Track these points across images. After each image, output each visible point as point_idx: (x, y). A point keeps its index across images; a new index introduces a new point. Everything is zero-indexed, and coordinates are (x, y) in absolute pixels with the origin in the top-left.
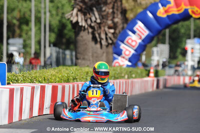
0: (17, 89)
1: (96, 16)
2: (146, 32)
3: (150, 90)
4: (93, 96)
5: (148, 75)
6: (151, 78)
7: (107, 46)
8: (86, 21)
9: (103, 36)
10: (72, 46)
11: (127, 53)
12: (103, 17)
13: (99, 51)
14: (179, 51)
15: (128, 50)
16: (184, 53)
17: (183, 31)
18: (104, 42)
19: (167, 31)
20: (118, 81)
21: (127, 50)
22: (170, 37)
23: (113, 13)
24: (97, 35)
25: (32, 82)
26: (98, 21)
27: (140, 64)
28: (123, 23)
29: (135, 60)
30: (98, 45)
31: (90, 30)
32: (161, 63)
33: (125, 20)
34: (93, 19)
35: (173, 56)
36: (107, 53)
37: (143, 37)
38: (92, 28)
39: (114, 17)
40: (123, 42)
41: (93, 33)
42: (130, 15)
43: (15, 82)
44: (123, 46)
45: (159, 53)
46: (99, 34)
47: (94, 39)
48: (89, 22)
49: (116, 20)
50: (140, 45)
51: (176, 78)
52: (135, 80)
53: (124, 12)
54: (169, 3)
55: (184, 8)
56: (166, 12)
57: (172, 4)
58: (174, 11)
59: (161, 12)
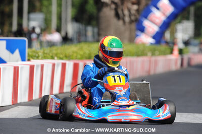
0: (38, 66)
3: (174, 68)
4: (115, 84)
7: (131, 22)
9: (126, 12)
10: (94, 23)
18: (127, 19)
25: (52, 58)
31: (113, 7)
36: (131, 30)
40: (146, 17)
41: (116, 10)
43: (36, 58)
44: (146, 23)
46: (123, 10)
47: (117, 15)
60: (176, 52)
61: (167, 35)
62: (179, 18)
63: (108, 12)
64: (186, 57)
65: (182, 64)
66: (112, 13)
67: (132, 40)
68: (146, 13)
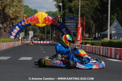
1: (5, 25)
2: (19, 29)
3: (20, 45)
5: (19, 41)
6: (20, 42)
7: (8, 33)
8: (2, 26)
9: (7, 30)
12: (7, 25)
14: (27, 34)
15: (14, 34)
16: (29, 34)
17: (28, 28)
19: (24, 29)
20: (11, 42)
22: (25, 30)
27: (17, 38)
29: (15, 37)
30: (6, 33)
32: (22, 37)
33: (13, 26)
35: (25, 35)
36: (8, 35)
39: (10, 25)
41: (4, 29)
42: (14, 24)
44: (12, 33)
45: (22, 35)
47: (5, 31)
50: (17, 33)
51: (27, 41)
52: (16, 42)
53: (13, 23)
54: (25, 21)
55: (29, 22)
56: (24, 23)
57: (26, 21)
58: (27, 23)
59: (23, 23)
61: (18, 36)
62: (21, 32)
63: (2, 30)
64: (23, 41)
65: (22, 44)
67: (8, 38)
68: (12, 30)
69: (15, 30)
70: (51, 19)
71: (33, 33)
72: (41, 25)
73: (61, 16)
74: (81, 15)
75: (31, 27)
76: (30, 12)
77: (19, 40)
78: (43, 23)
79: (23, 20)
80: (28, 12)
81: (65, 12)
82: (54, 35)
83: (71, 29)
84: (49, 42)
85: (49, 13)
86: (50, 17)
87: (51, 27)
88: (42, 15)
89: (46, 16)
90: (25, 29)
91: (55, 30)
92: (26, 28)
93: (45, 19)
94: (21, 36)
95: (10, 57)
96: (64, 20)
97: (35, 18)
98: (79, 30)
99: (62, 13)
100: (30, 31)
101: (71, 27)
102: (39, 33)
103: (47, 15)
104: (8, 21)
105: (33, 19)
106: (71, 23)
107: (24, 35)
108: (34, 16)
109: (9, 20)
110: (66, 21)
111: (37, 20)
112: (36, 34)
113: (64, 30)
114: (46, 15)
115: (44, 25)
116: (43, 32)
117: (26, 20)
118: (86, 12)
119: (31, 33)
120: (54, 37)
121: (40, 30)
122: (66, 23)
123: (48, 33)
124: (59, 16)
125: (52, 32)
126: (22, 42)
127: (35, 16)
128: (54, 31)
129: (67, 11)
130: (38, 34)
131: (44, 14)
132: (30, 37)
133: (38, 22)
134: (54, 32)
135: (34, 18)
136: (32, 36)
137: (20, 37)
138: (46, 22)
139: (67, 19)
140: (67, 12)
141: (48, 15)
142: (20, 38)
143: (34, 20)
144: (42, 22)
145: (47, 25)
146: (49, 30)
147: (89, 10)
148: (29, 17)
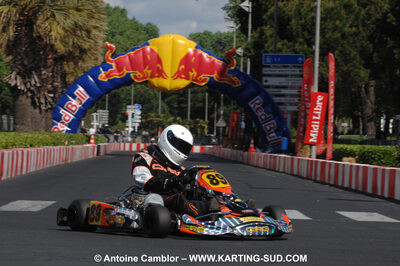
1: (35, 80)
2: (86, 97)
3: (91, 157)
7: (46, 111)
8: (25, 84)
9: (43, 101)
11: (67, 118)
12: (42, 81)
13: (38, 116)
16: (125, 118)
17: (123, 96)
18: (43, 107)
19: (107, 96)
20: (58, 147)
21: (67, 115)
22: (110, 103)
23: (53, 76)
24: (36, 100)
26: (38, 85)
27: (79, 130)
28: (62, 88)
29: (74, 126)
30: (37, 110)
31: (30, 95)
33: (65, 83)
34: (33, 83)
35: (112, 121)
36: (47, 118)
37: (84, 102)
38: (32, 92)
39: (54, 82)
40: (62, 107)
41: (32, 98)
42: (70, 79)
44: (62, 111)
45: (99, 119)
46: (39, 98)
47: (34, 104)
48: (29, 86)
49: (56, 84)
50: (80, 110)
51: (116, 144)
52: (76, 146)
53: (64, 76)
54: (111, 67)
55: (126, 72)
56: (107, 76)
57: (114, 68)
58: (116, 75)
59: (102, 76)
60: (92, 141)
61: (83, 122)
62: (94, 108)
63: (25, 101)
64: (102, 145)
65: (98, 153)
66: (30, 100)
67: (48, 129)
68: (62, 102)
69: (74, 102)
70: (208, 60)
71: (139, 112)
72: (171, 82)
73: (246, 49)
74: (320, 48)
75: (132, 89)
76: (128, 33)
77: (89, 138)
78: (178, 75)
79: (104, 62)
80: (121, 34)
81: (262, 33)
82: (221, 123)
83: (283, 100)
84: (202, 149)
85: (201, 40)
86: (205, 55)
87: (207, 91)
88: (174, 46)
89: (191, 50)
90: (110, 97)
91: (225, 104)
92: (116, 95)
93: (186, 59)
94: (95, 123)
95: (51, 203)
96: (257, 66)
97: (149, 57)
98: (315, 105)
99: (249, 39)
100: (130, 104)
101: (284, 91)
102: (163, 112)
103: (194, 44)
104: (45, 67)
105: (141, 60)
106: (286, 76)
107: (105, 120)
108: (144, 51)
109: (50, 61)
110: (265, 71)
111: (155, 64)
112: (152, 116)
113: (256, 103)
114: (190, 47)
115: (182, 83)
116: (180, 108)
117: (113, 64)
118: (343, 36)
119: (134, 114)
120: (218, 128)
121: (168, 104)
122: (264, 79)
123: (198, 113)
124: (239, 51)
125: (211, 111)
126: (99, 147)
127: (148, 49)
128: (218, 107)
129: (268, 30)
130: (158, 117)
131: (180, 41)
132: (131, 129)
133: (161, 73)
134: (222, 112)
135: (145, 57)
136: (137, 125)
137: (92, 127)
138: (191, 74)
139: (268, 60)
140: (271, 36)
141: (196, 47)
142: (92, 131)
143: (146, 62)
144: (176, 70)
145: (192, 85)
146: (201, 104)
147: (354, 29)
148: (126, 51)
